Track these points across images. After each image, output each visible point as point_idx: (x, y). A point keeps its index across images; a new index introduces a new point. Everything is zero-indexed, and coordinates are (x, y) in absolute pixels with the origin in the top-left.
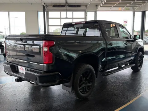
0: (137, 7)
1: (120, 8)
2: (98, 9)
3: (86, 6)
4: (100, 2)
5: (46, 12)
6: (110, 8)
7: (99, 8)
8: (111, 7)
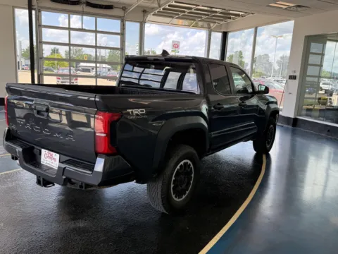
0: (216, 24)
1: (186, 22)
2: (148, 19)
3: (124, 9)
4: (157, 5)
5: (34, 12)
6: (170, 19)
7: (150, 17)
8: (172, 17)
